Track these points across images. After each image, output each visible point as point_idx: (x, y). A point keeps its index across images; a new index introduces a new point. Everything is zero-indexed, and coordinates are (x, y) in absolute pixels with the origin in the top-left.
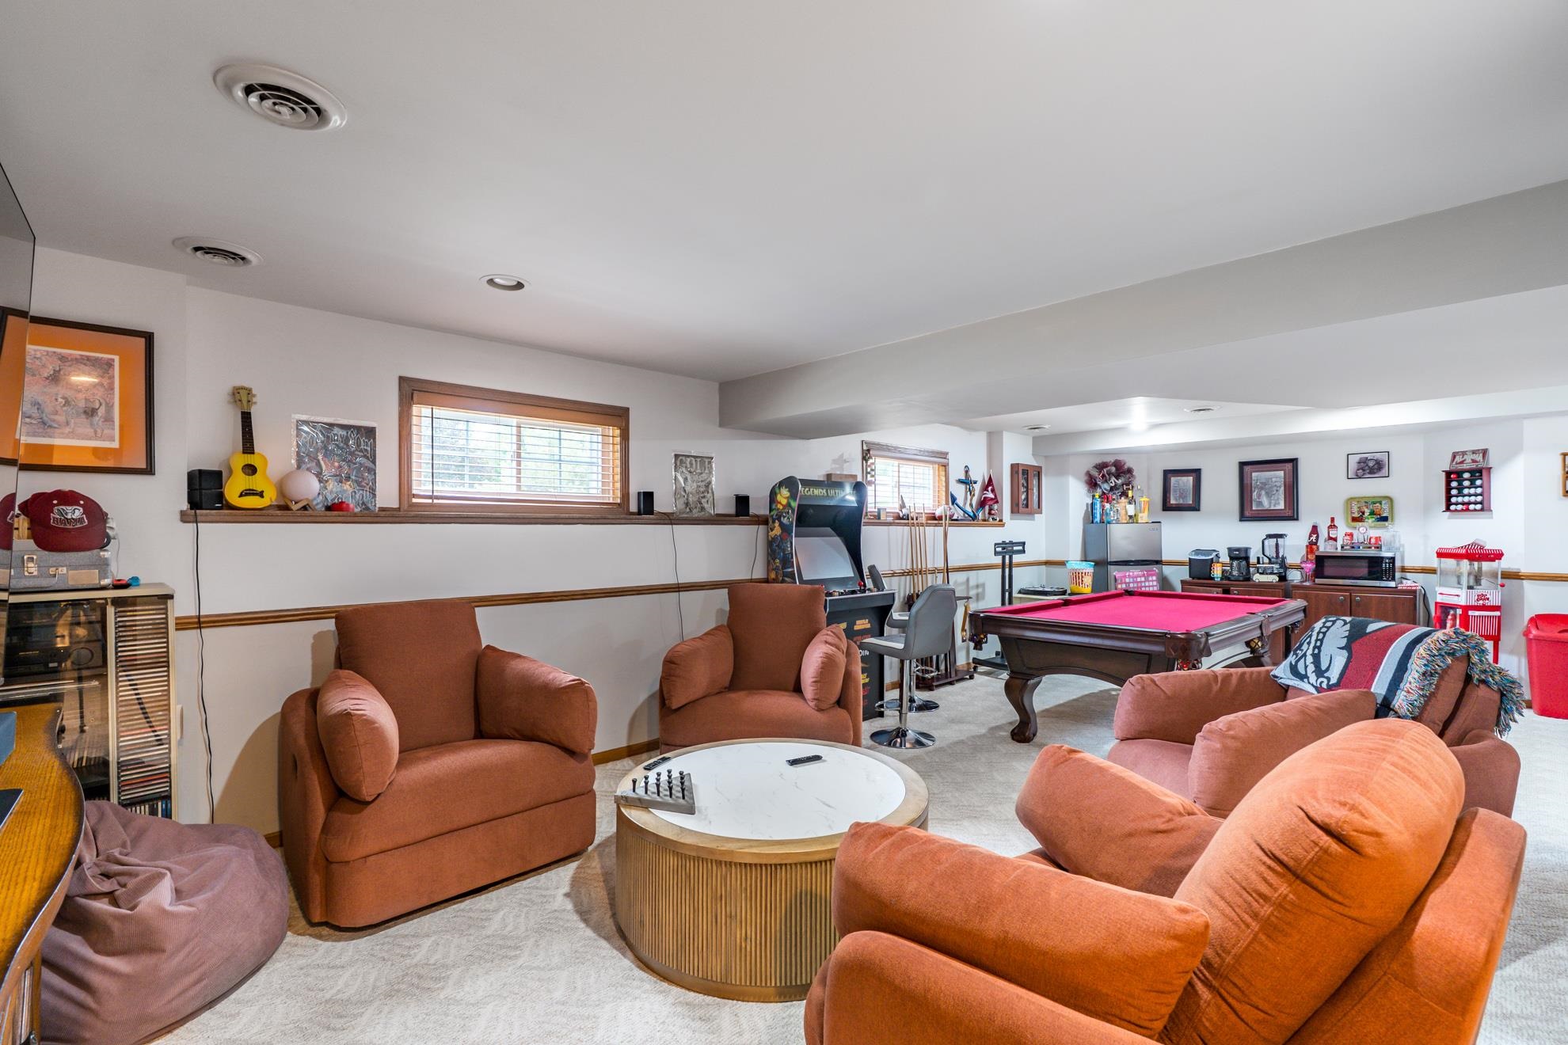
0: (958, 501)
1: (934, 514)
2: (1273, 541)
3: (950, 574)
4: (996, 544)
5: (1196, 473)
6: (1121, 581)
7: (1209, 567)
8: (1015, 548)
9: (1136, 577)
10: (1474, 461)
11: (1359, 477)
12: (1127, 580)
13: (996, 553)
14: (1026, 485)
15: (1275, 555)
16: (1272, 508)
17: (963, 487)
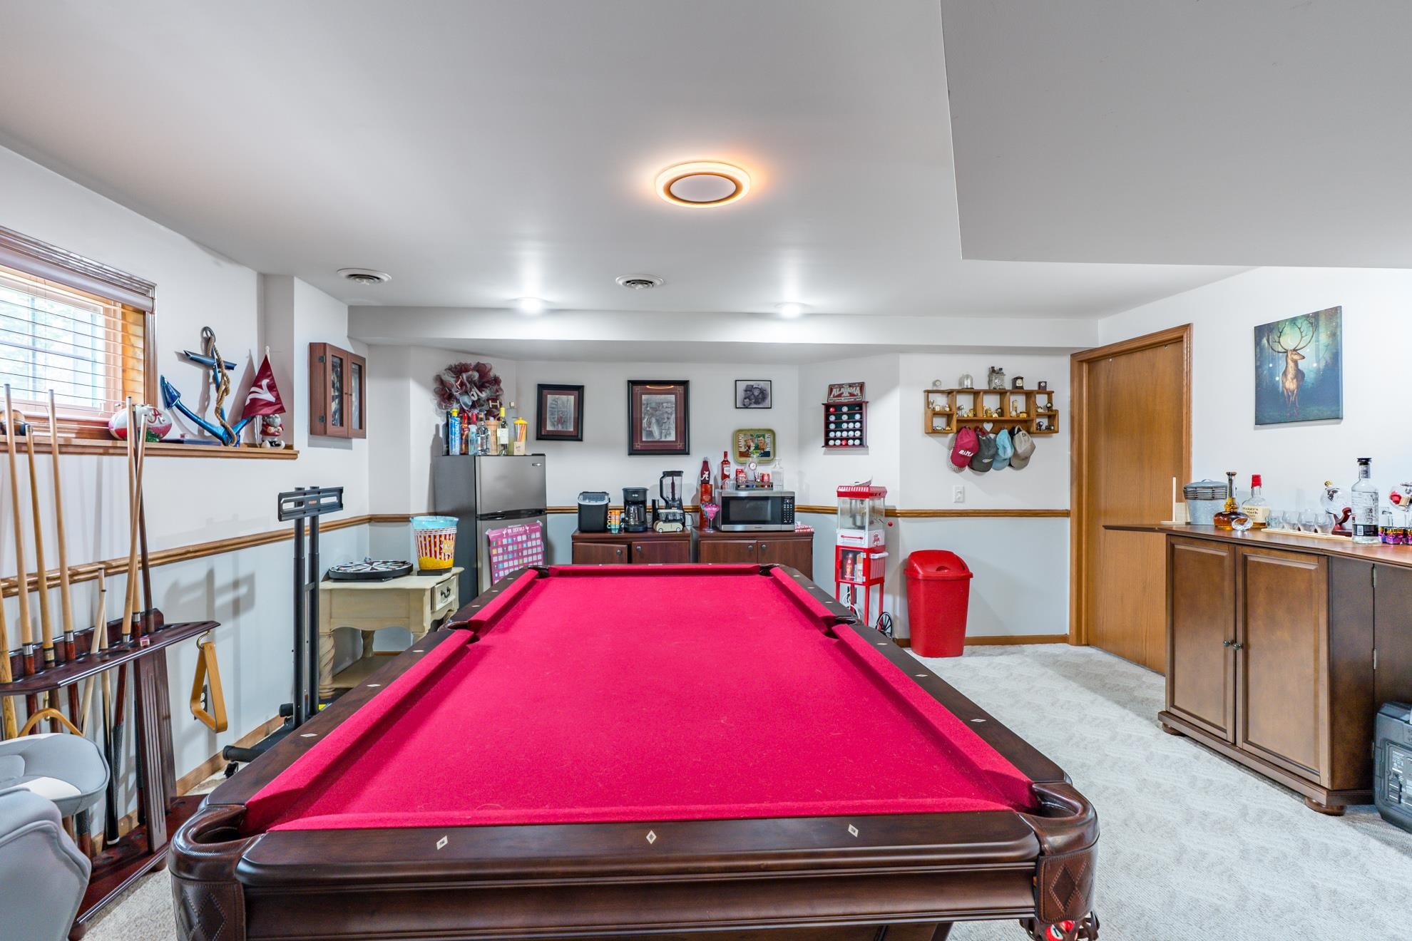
0: (183, 401)
1: (106, 424)
2: (668, 481)
3: (152, 571)
4: (281, 496)
5: (578, 390)
6: (497, 543)
7: (603, 515)
8: (324, 501)
9: (516, 536)
10: (851, 395)
11: (746, 407)
12: (505, 541)
13: (282, 515)
14: (337, 385)
15: (670, 497)
16: (663, 439)
17: (198, 371)
